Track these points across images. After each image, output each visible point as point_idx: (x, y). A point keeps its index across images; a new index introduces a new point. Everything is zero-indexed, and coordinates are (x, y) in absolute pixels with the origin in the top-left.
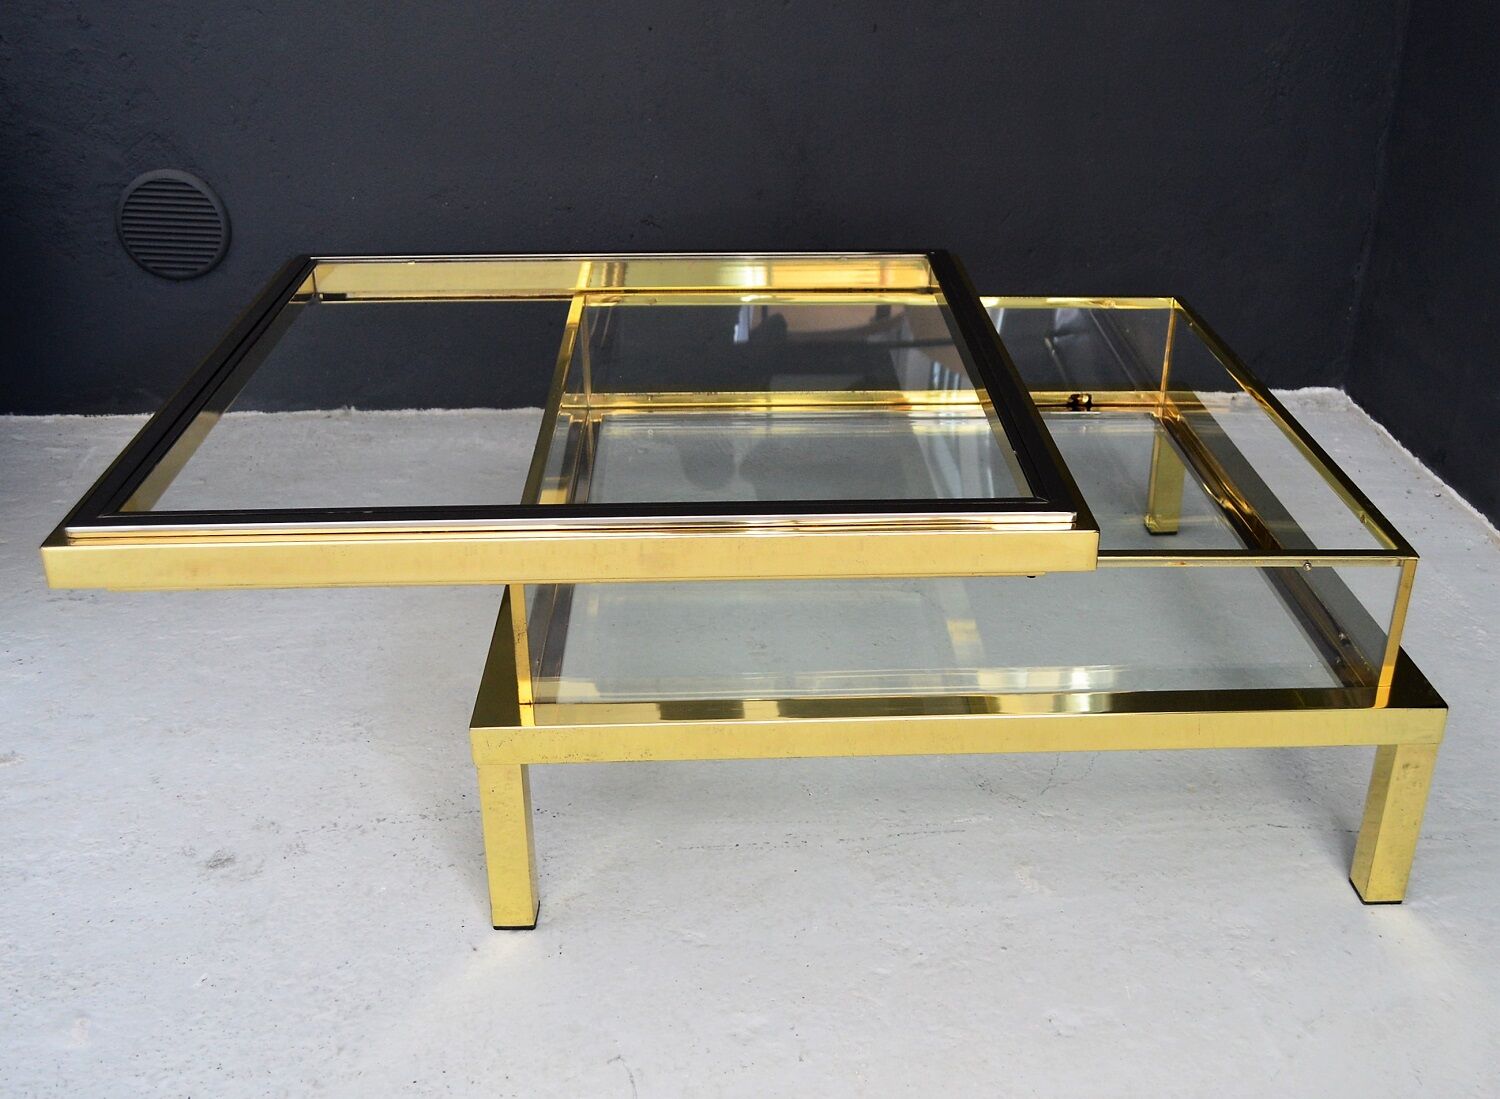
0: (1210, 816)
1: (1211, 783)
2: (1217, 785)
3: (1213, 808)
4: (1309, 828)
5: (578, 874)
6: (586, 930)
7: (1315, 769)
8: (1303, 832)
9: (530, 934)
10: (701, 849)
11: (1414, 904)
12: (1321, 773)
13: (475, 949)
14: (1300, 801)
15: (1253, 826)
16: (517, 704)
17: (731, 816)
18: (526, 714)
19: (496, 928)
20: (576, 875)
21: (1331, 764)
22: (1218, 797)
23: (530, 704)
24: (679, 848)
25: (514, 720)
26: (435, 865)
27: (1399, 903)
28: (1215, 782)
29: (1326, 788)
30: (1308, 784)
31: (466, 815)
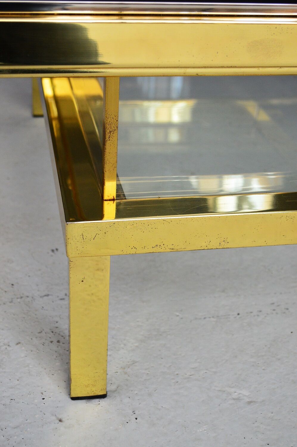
5: (125, 345)
6: (150, 395)
9: (102, 402)
10: (212, 319)
13: (60, 421)
16: (102, 200)
17: (223, 291)
18: (109, 209)
19: (73, 399)
20: (122, 346)
23: (113, 200)
24: (196, 319)
25: (99, 215)
26: (4, 344)
31: (19, 300)
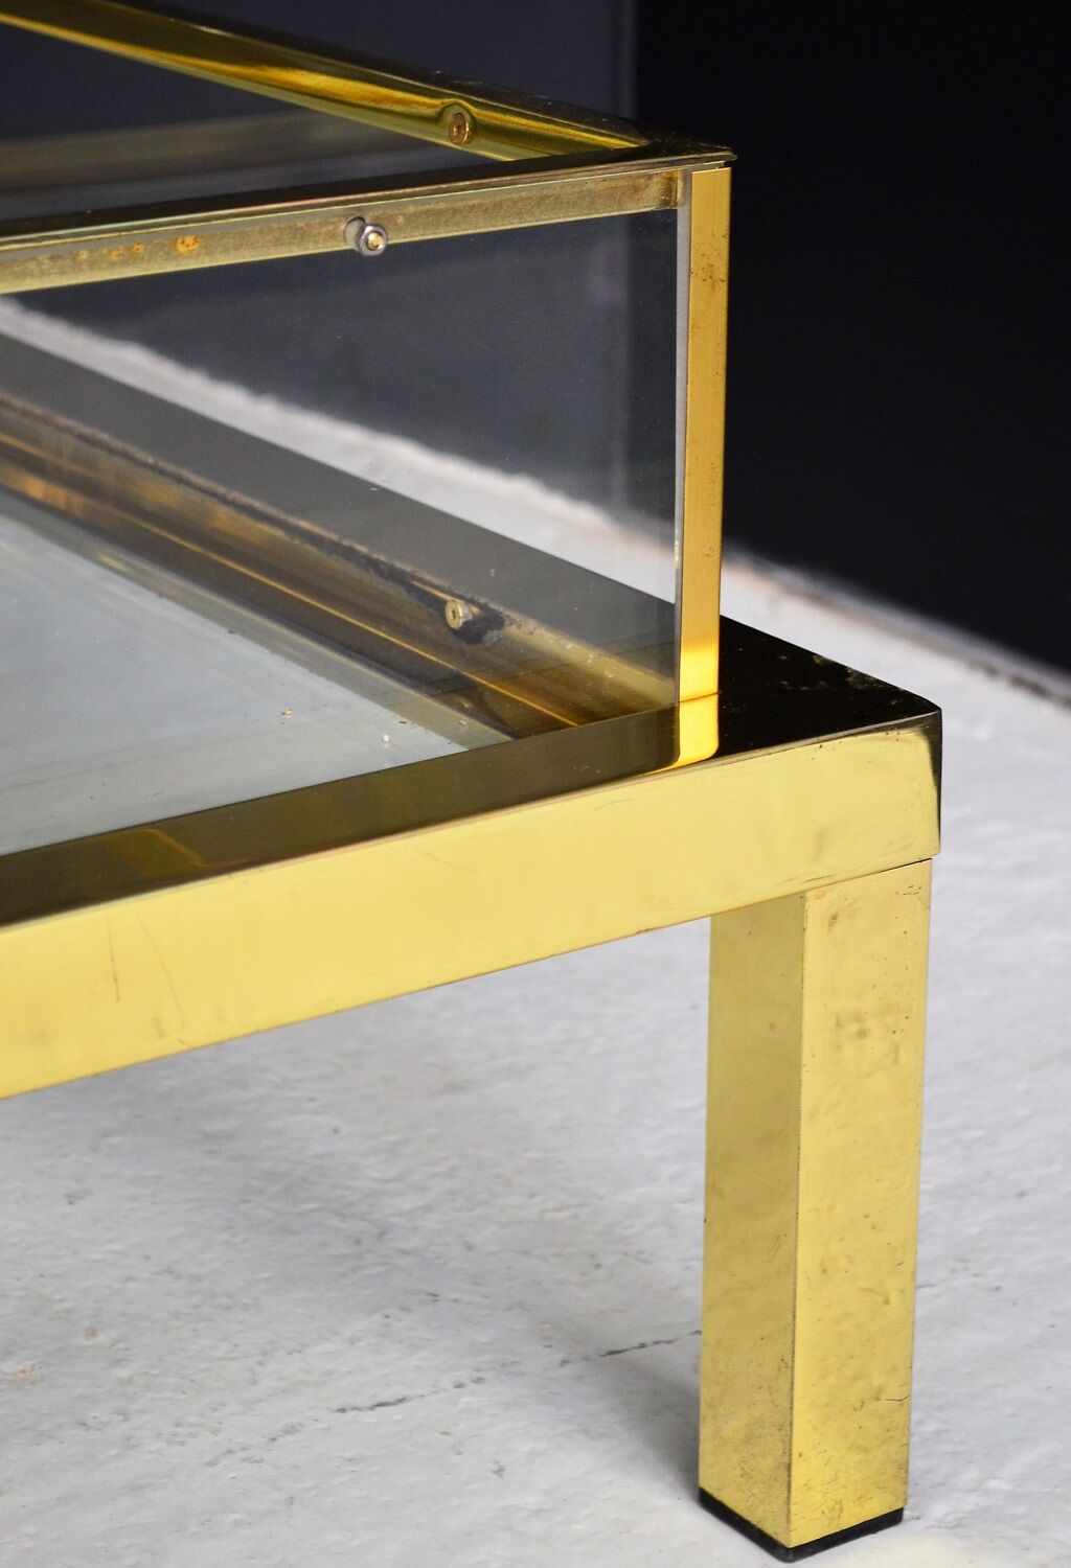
0: (129, 1443)
1: (82, 1341)
2: (102, 1338)
3: (125, 1415)
4: (479, 1380)
7: (406, 1204)
8: (466, 1399)
11: (938, 1510)
12: (427, 1209)
14: (406, 1309)
15: (290, 1430)
21: (449, 1175)
22: (123, 1373)
27: (893, 1518)
28: (92, 1332)
29: (470, 1248)
30: (405, 1253)
